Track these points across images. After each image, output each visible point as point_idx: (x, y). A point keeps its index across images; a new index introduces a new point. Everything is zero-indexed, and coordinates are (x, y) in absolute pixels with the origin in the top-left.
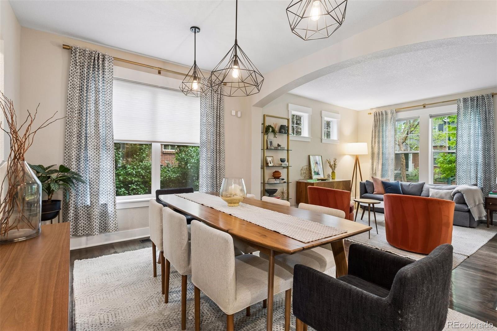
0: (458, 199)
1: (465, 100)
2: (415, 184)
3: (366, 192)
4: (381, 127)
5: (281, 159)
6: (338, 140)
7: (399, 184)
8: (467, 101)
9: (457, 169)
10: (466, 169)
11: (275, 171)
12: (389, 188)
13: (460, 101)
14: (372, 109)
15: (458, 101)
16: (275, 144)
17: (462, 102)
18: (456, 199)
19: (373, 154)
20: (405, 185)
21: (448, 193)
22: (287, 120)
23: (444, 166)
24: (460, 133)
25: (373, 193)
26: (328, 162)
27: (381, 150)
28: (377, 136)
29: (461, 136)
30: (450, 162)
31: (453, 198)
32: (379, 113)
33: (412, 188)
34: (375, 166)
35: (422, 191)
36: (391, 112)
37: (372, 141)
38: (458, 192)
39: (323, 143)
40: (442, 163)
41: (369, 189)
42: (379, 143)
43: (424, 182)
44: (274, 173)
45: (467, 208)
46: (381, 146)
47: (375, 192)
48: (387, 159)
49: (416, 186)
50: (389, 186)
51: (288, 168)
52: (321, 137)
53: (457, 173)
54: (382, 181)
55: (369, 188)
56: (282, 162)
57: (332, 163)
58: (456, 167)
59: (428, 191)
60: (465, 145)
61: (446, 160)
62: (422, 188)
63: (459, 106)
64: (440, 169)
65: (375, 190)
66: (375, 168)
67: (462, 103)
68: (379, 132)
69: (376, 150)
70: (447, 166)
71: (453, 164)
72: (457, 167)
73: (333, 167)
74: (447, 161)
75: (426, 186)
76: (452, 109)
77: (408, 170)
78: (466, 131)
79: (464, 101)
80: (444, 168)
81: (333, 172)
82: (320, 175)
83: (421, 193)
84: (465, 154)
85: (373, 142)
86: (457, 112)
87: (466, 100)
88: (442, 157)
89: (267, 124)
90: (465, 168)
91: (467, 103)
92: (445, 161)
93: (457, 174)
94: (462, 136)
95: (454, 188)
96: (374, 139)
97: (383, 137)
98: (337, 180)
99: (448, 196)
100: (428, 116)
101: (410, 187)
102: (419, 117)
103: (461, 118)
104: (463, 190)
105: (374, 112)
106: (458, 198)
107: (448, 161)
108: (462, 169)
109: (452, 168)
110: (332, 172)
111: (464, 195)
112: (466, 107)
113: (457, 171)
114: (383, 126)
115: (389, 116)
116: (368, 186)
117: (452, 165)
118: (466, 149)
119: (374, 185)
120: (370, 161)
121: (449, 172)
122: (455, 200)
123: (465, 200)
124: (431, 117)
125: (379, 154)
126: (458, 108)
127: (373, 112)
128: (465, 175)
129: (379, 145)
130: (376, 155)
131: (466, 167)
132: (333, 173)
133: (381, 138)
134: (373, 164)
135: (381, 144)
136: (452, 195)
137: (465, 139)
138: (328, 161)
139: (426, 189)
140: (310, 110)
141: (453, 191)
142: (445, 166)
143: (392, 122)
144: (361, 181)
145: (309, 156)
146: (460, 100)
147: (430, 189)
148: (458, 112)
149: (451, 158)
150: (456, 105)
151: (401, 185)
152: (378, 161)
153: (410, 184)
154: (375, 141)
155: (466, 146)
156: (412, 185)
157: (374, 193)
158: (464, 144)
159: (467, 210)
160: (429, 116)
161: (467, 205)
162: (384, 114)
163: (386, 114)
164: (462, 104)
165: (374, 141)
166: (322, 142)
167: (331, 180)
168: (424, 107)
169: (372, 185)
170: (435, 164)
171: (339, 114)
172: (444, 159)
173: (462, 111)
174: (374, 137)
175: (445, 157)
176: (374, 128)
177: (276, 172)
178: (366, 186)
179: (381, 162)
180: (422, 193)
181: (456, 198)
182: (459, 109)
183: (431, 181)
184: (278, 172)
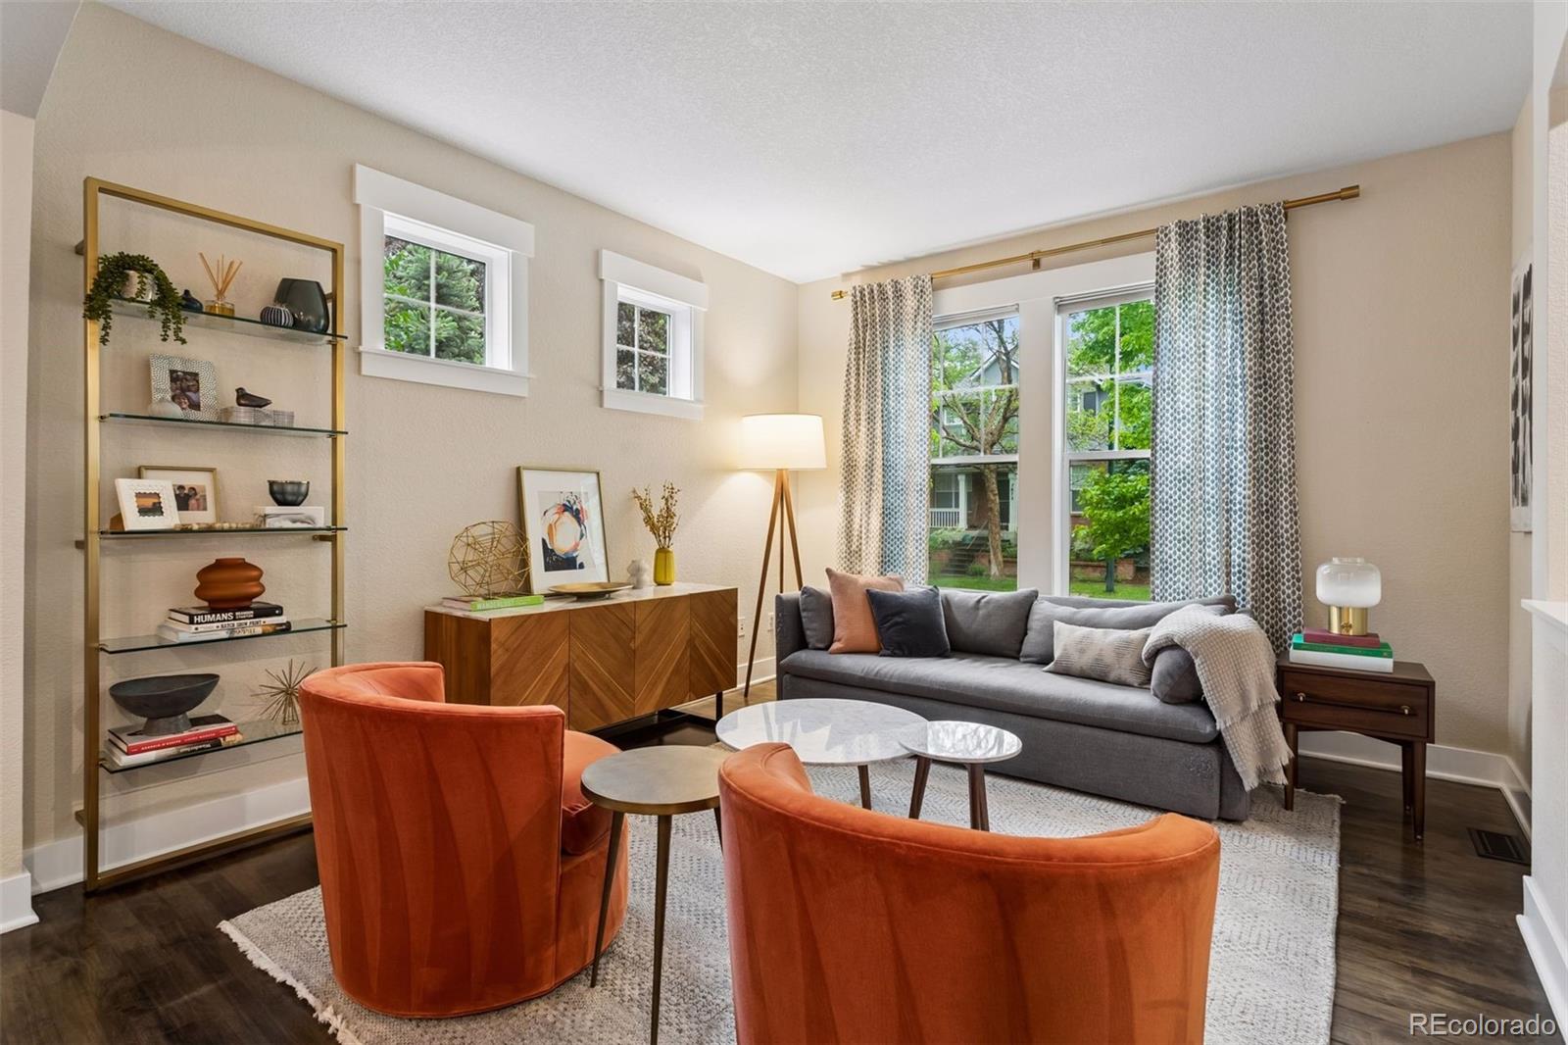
0: (1169, 681)
1: (1186, 230)
2: (997, 601)
3: (802, 644)
4: (879, 353)
5: (271, 484)
6: (698, 401)
7: (938, 601)
8: (1192, 237)
9: (1157, 530)
10: (1188, 527)
11: (218, 561)
12: (897, 624)
13: (1166, 235)
14: (847, 276)
15: (1158, 237)
16: (216, 391)
17: (1173, 240)
18: (1163, 676)
19: (850, 467)
20: (962, 606)
21: (1128, 643)
22: (330, 253)
23: (1101, 515)
24: (1165, 374)
25: (827, 648)
26: (637, 502)
27: (879, 448)
28: (863, 390)
29: (1169, 388)
30: (1122, 502)
31: (1151, 670)
32: (872, 291)
33: (988, 616)
34: (857, 520)
35: (1026, 634)
36: (916, 287)
37: (847, 410)
38: (1170, 645)
39: (609, 409)
40: (1096, 508)
41: (815, 630)
42: (871, 419)
43: (1033, 589)
44: (204, 574)
45: (1208, 729)
46: (878, 432)
47: (839, 640)
48: (902, 490)
49: (1001, 606)
50: (894, 615)
51: (329, 536)
52: (597, 384)
53: (1157, 546)
54: (868, 591)
55: (815, 625)
56: (281, 503)
57: (657, 509)
58: (1153, 523)
59: (1049, 634)
60: (1184, 425)
61: (1109, 494)
62: (1027, 617)
63: (1162, 256)
64: (1090, 527)
65: (837, 633)
66: (856, 526)
67: (1173, 245)
68: (871, 372)
69: (861, 453)
70: (1112, 514)
71: (1128, 508)
72: (1157, 522)
73: (662, 526)
74: (1113, 497)
75: (1041, 609)
76: (1136, 272)
77: (1007, 528)
78: (1188, 364)
79: (1180, 235)
80: (1101, 523)
81: (663, 552)
82: (581, 566)
83: (1022, 642)
84: (1184, 463)
85: (852, 416)
86: (1157, 282)
87: (1188, 232)
88: (1096, 484)
89: (110, 246)
90: (1183, 524)
91: (1192, 245)
92: (1106, 498)
93: (1157, 553)
94: (1173, 390)
95: (1150, 621)
96: (853, 401)
97: (885, 395)
98: (679, 588)
99: (1128, 661)
100: (1051, 306)
101: (981, 612)
102: (1017, 310)
103: (1172, 310)
104: (1193, 637)
105: (854, 288)
106: (1168, 674)
107: (1115, 500)
108: (1175, 530)
109: (1125, 522)
110: (658, 552)
111: (1197, 662)
112: (1188, 263)
113: (1157, 538)
114: (885, 349)
115: (910, 302)
116: (810, 614)
117: (1125, 513)
118: (1186, 444)
119: (835, 611)
120: (841, 496)
121: (1117, 536)
122: (1159, 684)
123: (1200, 685)
124: (1061, 306)
125: (870, 467)
126: (1157, 267)
127: (847, 287)
128: (1184, 554)
129: (871, 431)
130: (861, 473)
131: (1187, 522)
132: (662, 555)
133: (879, 400)
134: (849, 512)
135: (879, 425)
136: (1143, 657)
137: (1185, 400)
138: (639, 497)
139: (1040, 624)
140: (526, 230)
141: (1147, 636)
142: (1105, 516)
143: (919, 331)
144: (779, 593)
145: (518, 471)
146: (1165, 230)
147: (1058, 625)
148: (1160, 286)
149: (1124, 487)
150: (1154, 255)
151: (947, 603)
152: (869, 496)
153: (979, 601)
154: (858, 414)
155: (1188, 429)
156: (988, 602)
157: (835, 646)
158: (1179, 421)
159: (1206, 735)
160: (1051, 301)
161: (1211, 713)
162: (890, 294)
163: (899, 294)
164: (1173, 250)
165: (852, 409)
166: (606, 405)
167: (649, 592)
168: (1037, 264)
169: (822, 605)
170: (1075, 506)
171: (701, 281)
172: (1103, 492)
173: (1174, 276)
174: (853, 394)
175: (1106, 484)
176: (853, 356)
177: (220, 565)
178: (803, 614)
179: (881, 503)
180: (1026, 638)
181: (1160, 674)
182: (1161, 270)
183: (1058, 583)
184: (241, 565)
